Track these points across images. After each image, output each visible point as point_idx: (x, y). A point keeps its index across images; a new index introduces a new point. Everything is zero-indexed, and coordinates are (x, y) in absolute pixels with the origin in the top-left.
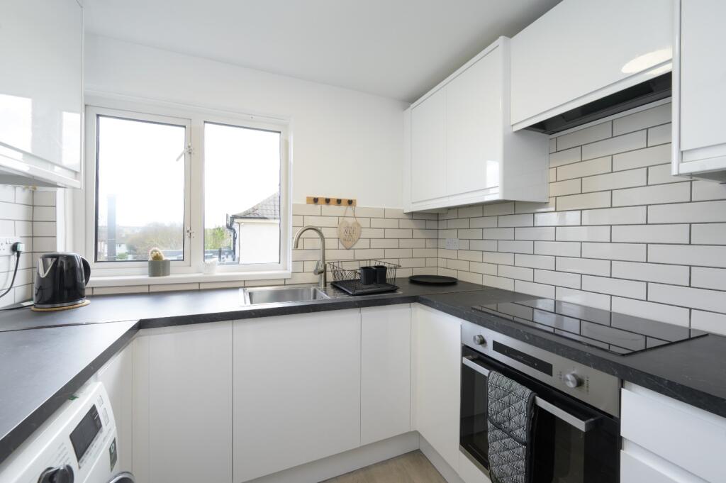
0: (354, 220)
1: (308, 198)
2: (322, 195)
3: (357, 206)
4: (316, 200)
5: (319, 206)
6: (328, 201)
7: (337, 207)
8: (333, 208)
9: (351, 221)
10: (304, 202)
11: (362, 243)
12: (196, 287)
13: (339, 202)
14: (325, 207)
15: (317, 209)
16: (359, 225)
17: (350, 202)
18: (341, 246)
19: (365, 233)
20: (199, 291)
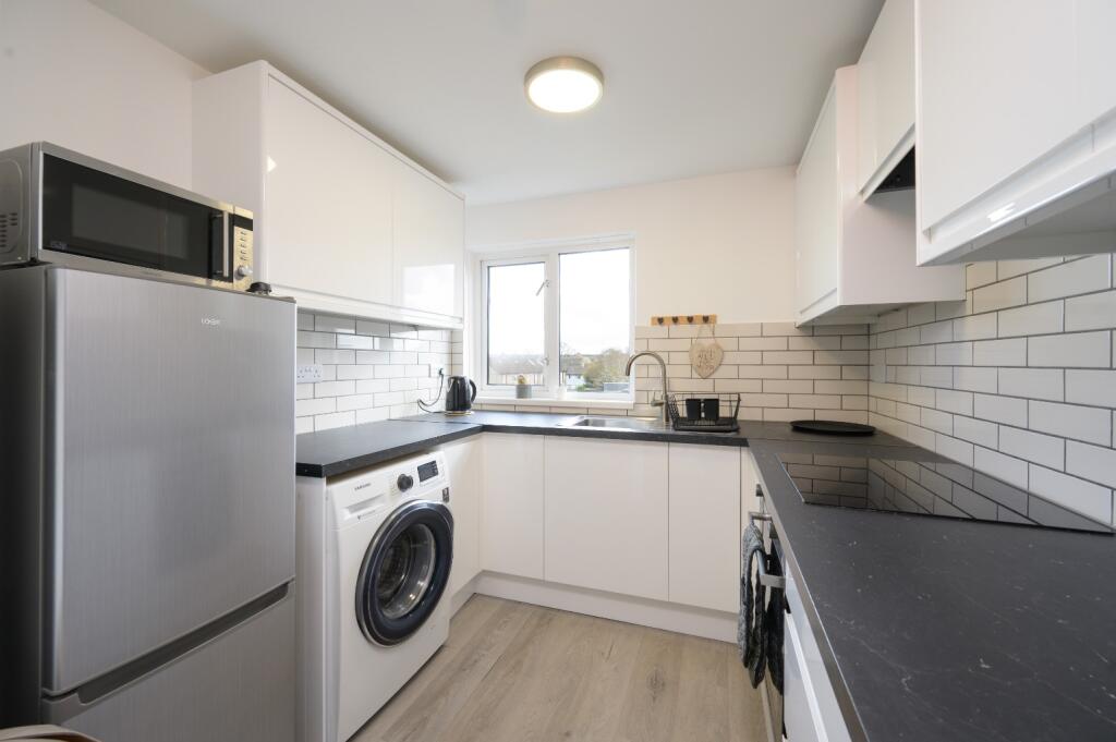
0: (712, 341)
1: (653, 319)
2: (668, 313)
3: (719, 322)
4: (661, 321)
5: (666, 328)
6: (675, 320)
7: (688, 326)
8: (684, 329)
9: (707, 343)
10: (647, 323)
11: (722, 372)
12: (547, 410)
13: (690, 320)
14: (673, 327)
15: (662, 330)
16: (718, 347)
17: (706, 319)
18: (695, 375)
19: (729, 358)
20: (550, 414)
